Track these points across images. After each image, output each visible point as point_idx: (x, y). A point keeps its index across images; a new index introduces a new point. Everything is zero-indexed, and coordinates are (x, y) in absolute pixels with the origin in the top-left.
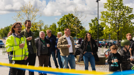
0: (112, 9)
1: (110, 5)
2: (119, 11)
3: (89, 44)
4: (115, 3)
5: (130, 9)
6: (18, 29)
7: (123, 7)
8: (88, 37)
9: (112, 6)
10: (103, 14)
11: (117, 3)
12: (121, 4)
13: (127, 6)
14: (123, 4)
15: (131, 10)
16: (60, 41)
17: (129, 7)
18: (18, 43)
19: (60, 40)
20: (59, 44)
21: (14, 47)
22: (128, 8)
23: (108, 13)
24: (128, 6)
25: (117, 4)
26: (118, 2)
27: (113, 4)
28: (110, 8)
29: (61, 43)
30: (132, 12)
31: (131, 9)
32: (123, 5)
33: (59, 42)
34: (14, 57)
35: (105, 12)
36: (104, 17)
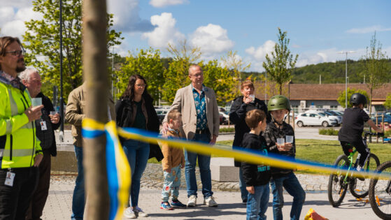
1: (51, 2)
2: (75, 21)
3: (140, 111)
6: (17, 59)
8: (137, 88)
9: (57, 6)
10: (31, 27)
16: (75, 102)
18: (20, 106)
19: (74, 98)
20: (70, 112)
21: (13, 119)
23: (48, 26)
28: (52, 13)
29: (76, 109)
30: (111, 25)
33: (69, 105)
34: (9, 158)
35: (39, 23)
36: (31, 38)
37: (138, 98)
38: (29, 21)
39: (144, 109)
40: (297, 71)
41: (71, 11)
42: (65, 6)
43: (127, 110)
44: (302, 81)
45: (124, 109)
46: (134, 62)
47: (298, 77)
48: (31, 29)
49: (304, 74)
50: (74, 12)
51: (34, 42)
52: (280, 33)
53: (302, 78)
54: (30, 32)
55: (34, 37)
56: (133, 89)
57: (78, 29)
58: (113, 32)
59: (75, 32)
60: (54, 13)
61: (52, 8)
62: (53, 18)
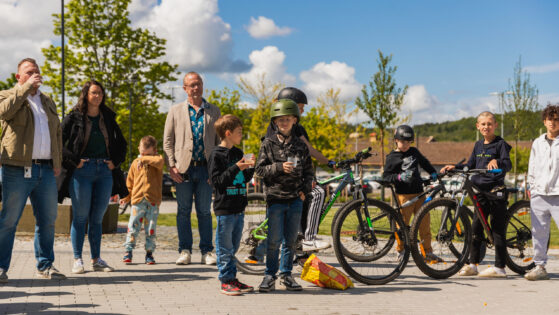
0: (88, 41)
1: (78, 21)
2: (112, 48)
4: (99, 14)
5: (154, 43)
7: (130, 32)
8: (91, 96)
9: (86, 27)
10: (51, 56)
11: (105, 17)
12: (120, 21)
13: (143, 31)
14: (130, 22)
15: (160, 45)
17: (151, 34)
22: (149, 37)
23: (73, 54)
24: (148, 32)
25: (105, 22)
26: (111, 14)
27: (92, 18)
28: (79, 36)
30: (163, 54)
31: (158, 41)
32: (129, 26)
36: (52, 70)
37: (94, 111)
38: (48, 47)
39: (102, 126)
40: (449, 126)
41: (107, 33)
42: (98, 27)
43: (77, 128)
44: (456, 140)
45: (74, 126)
47: (450, 135)
49: (459, 130)
50: (111, 34)
51: (54, 77)
52: (381, 56)
53: (456, 137)
54: (49, 62)
55: (56, 70)
56: (85, 100)
57: (116, 59)
58: (166, 64)
59: (113, 63)
60: (82, 37)
61: (80, 29)
62: (81, 43)
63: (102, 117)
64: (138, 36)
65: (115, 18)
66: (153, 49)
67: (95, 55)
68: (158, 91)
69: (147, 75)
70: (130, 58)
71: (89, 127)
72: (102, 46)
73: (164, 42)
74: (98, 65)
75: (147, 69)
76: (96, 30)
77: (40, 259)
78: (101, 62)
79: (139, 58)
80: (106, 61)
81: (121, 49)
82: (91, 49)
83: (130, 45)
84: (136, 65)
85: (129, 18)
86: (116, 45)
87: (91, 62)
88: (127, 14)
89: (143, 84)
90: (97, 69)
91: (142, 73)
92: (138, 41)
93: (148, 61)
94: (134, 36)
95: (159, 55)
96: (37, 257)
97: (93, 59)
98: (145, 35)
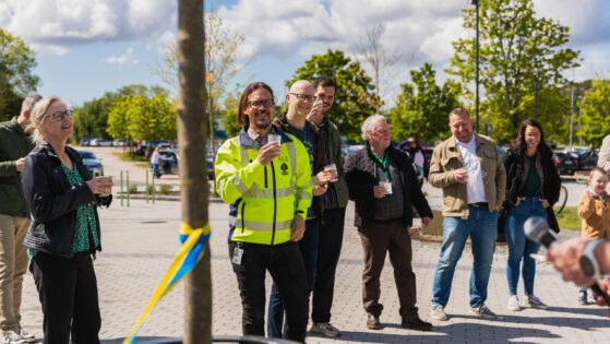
0: (494, 33)
2: (517, 38)
4: (505, 7)
5: (558, 31)
7: (534, 23)
9: (492, 20)
10: (460, 48)
11: (510, 9)
12: (525, 12)
13: (547, 20)
14: (534, 13)
15: (564, 33)
17: (555, 23)
22: (553, 26)
24: (551, 21)
25: (511, 14)
26: (516, 6)
27: (498, 11)
30: (567, 41)
31: (561, 29)
32: (533, 16)
35: (469, 42)
36: (461, 61)
38: (457, 40)
39: (538, 165)
41: (512, 24)
42: (504, 19)
46: (603, 88)
48: (459, 50)
50: (515, 26)
51: (463, 67)
54: (459, 54)
55: (465, 61)
57: (521, 48)
58: (569, 51)
59: (517, 52)
60: (489, 30)
61: (486, 22)
62: (487, 35)
63: (539, 155)
64: (542, 25)
65: (521, 9)
66: (557, 36)
67: (500, 44)
68: (560, 77)
69: (549, 61)
70: (534, 47)
71: (527, 168)
72: (508, 37)
73: (567, 29)
74: (504, 54)
75: (551, 57)
76: (502, 22)
77: (474, 296)
78: (506, 51)
79: (542, 46)
80: (510, 51)
81: (525, 39)
82: (496, 40)
83: (534, 34)
84: (539, 52)
85: (534, 9)
86: (520, 35)
87: (497, 52)
88: (532, 5)
89: (546, 71)
90: (502, 58)
91: (545, 60)
92: (541, 29)
93: (552, 49)
94: (538, 25)
95: (563, 42)
96: (471, 293)
97: (499, 49)
98: (549, 23)
